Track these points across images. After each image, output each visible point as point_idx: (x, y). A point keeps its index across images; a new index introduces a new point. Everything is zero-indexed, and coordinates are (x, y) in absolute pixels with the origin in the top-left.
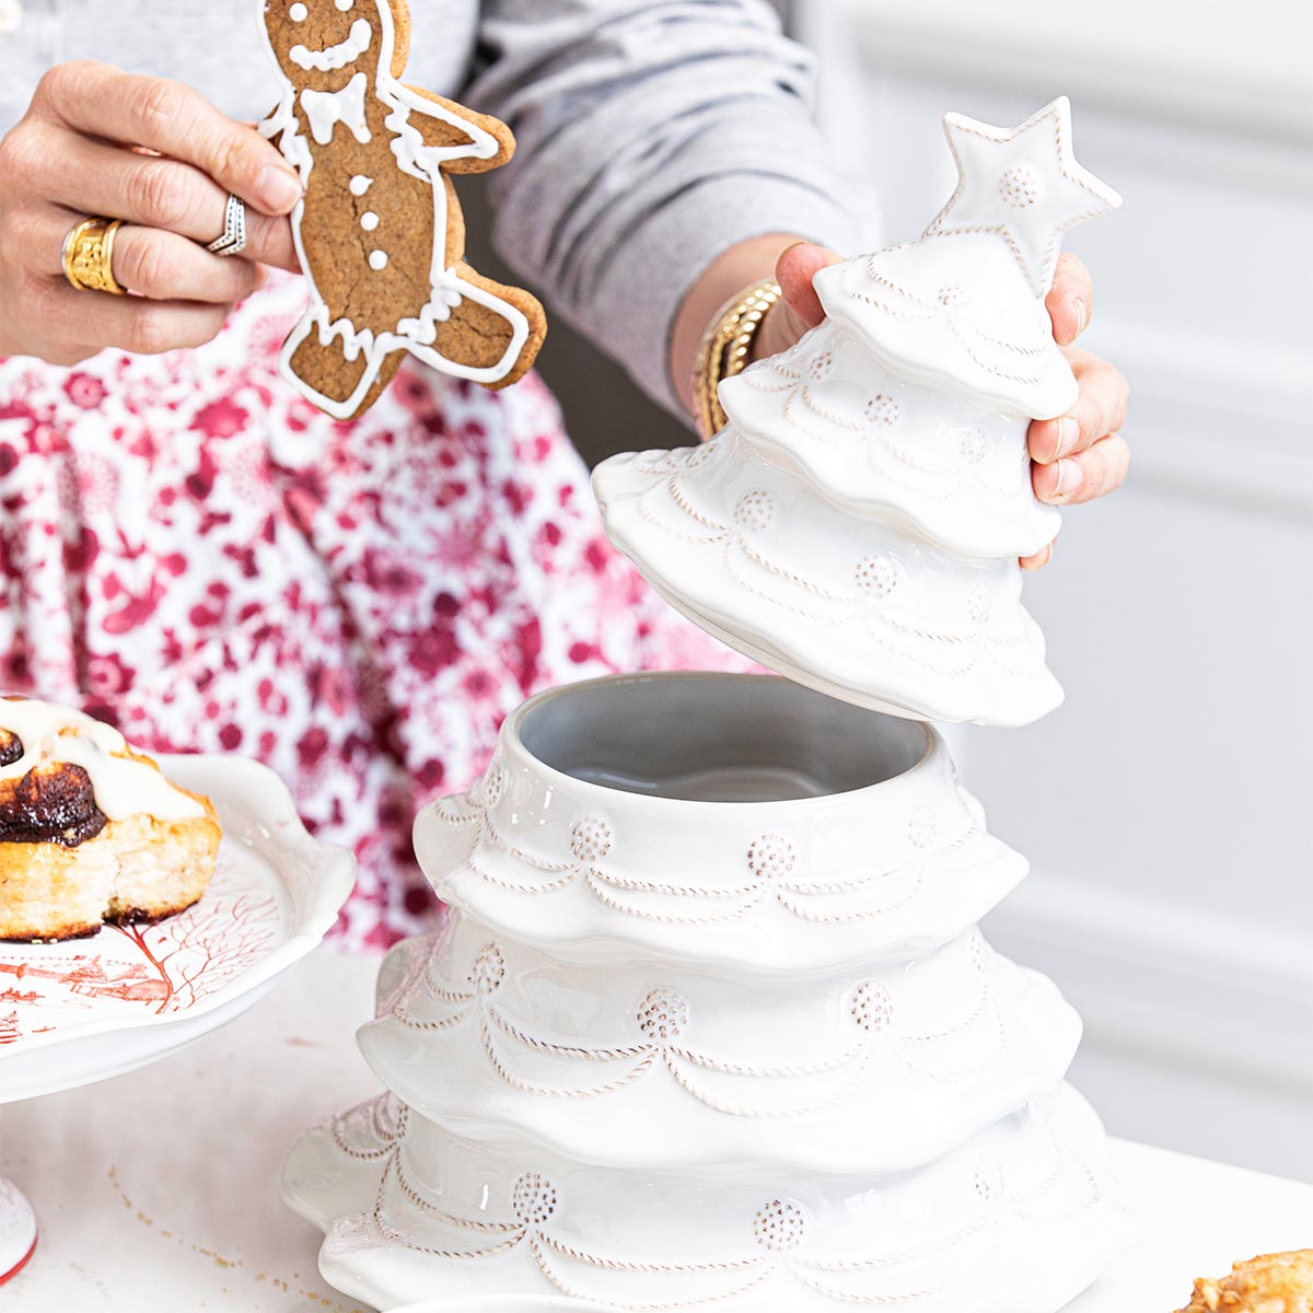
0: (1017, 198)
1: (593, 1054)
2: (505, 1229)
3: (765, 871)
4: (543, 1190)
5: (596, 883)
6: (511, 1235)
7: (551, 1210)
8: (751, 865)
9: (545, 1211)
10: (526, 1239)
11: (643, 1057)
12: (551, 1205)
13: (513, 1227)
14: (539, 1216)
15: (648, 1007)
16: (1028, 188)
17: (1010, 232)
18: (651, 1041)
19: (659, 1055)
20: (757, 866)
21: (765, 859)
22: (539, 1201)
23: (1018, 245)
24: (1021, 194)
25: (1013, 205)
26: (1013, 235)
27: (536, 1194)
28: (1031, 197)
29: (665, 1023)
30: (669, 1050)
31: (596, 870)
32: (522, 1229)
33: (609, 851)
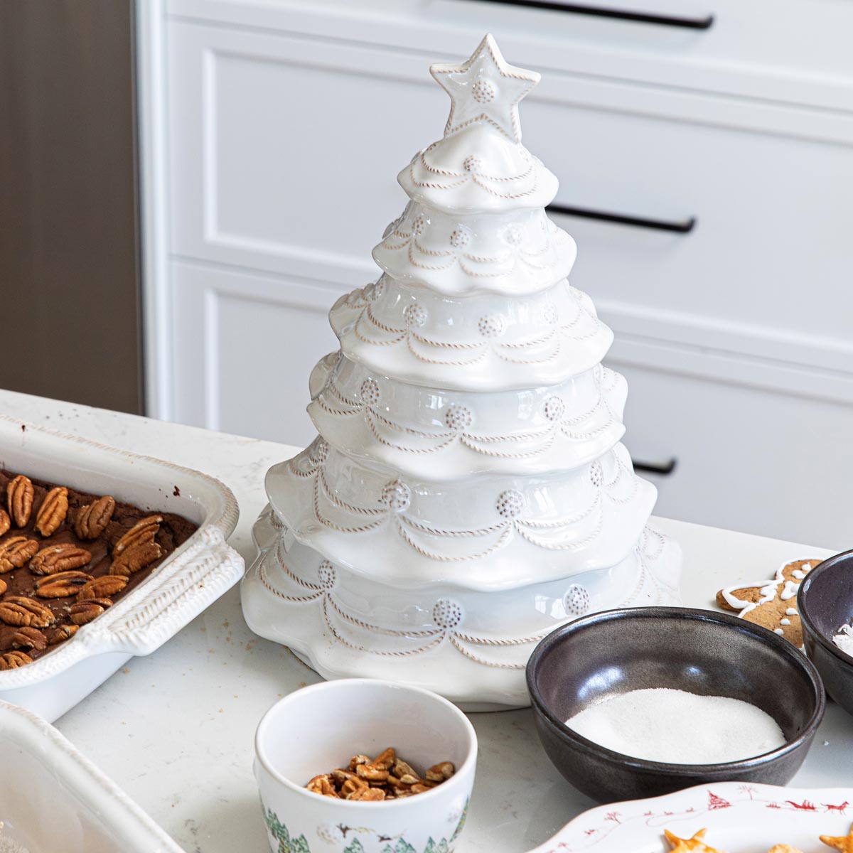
0: (485, 98)
1: (477, 533)
2: (432, 633)
3: (555, 417)
4: (452, 609)
5: (468, 442)
6: (436, 636)
7: (459, 619)
8: (547, 416)
9: (456, 620)
10: (446, 637)
11: (503, 529)
12: (458, 616)
13: (437, 631)
14: (452, 623)
15: (502, 501)
16: (489, 90)
17: (488, 115)
18: (507, 520)
19: (512, 526)
20: (550, 416)
21: (554, 411)
22: (452, 616)
23: (495, 121)
24: (486, 95)
25: (484, 102)
26: (490, 117)
27: (449, 612)
28: (491, 94)
29: (513, 509)
30: (516, 522)
31: (467, 434)
32: (442, 632)
33: (471, 423)
